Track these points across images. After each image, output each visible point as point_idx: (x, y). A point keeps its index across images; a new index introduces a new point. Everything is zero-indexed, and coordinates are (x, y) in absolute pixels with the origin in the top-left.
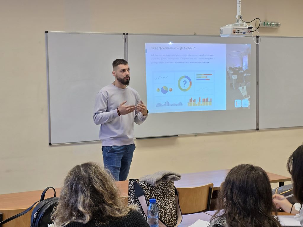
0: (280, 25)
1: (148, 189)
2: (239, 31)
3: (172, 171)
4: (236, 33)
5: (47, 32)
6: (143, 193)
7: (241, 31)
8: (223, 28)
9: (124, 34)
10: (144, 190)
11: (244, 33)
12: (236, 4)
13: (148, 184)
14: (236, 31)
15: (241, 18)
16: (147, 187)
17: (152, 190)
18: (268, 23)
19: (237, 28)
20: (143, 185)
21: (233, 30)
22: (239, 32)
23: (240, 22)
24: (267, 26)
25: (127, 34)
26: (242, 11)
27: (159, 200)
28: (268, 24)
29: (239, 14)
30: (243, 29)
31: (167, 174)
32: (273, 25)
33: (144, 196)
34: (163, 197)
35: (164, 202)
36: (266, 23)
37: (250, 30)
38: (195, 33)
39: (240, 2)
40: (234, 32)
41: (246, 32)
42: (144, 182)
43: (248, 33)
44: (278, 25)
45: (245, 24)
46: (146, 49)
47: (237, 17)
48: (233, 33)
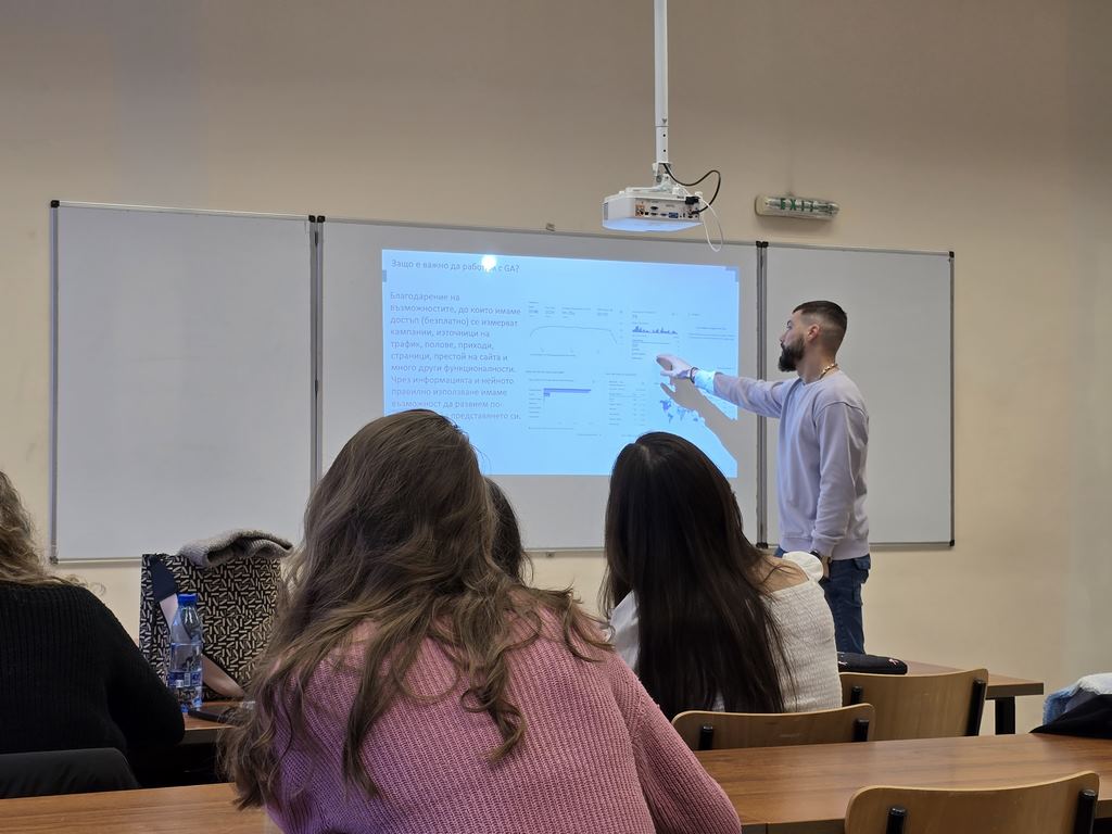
0: (837, 209)
1: (191, 577)
2: (655, 208)
3: (265, 530)
4: (647, 214)
5: (55, 204)
6: (174, 589)
7: (662, 208)
8: (610, 199)
9: (312, 218)
10: (179, 578)
11: (673, 216)
12: (654, 128)
13: (189, 564)
14: (647, 209)
15: (668, 172)
16: (188, 570)
17: (202, 581)
18: (793, 202)
19: (648, 200)
20: (175, 567)
21: (637, 207)
22: (659, 211)
23: (665, 183)
24: (793, 212)
25: (322, 219)
26: (671, 150)
27: (223, 610)
28: (793, 207)
29: (662, 158)
30: (670, 203)
31: (245, 534)
32: (812, 208)
33: (175, 596)
34: (237, 604)
35: (240, 617)
36: (788, 201)
37: (694, 208)
38: (551, 225)
39: (665, 121)
40: (640, 212)
41: (681, 214)
42: (180, 557)
43: (687, 215)
44: (828, 209)
45: (676, 188)
46: (383, 268)
47: (655, 167)
48: (637, 213)
